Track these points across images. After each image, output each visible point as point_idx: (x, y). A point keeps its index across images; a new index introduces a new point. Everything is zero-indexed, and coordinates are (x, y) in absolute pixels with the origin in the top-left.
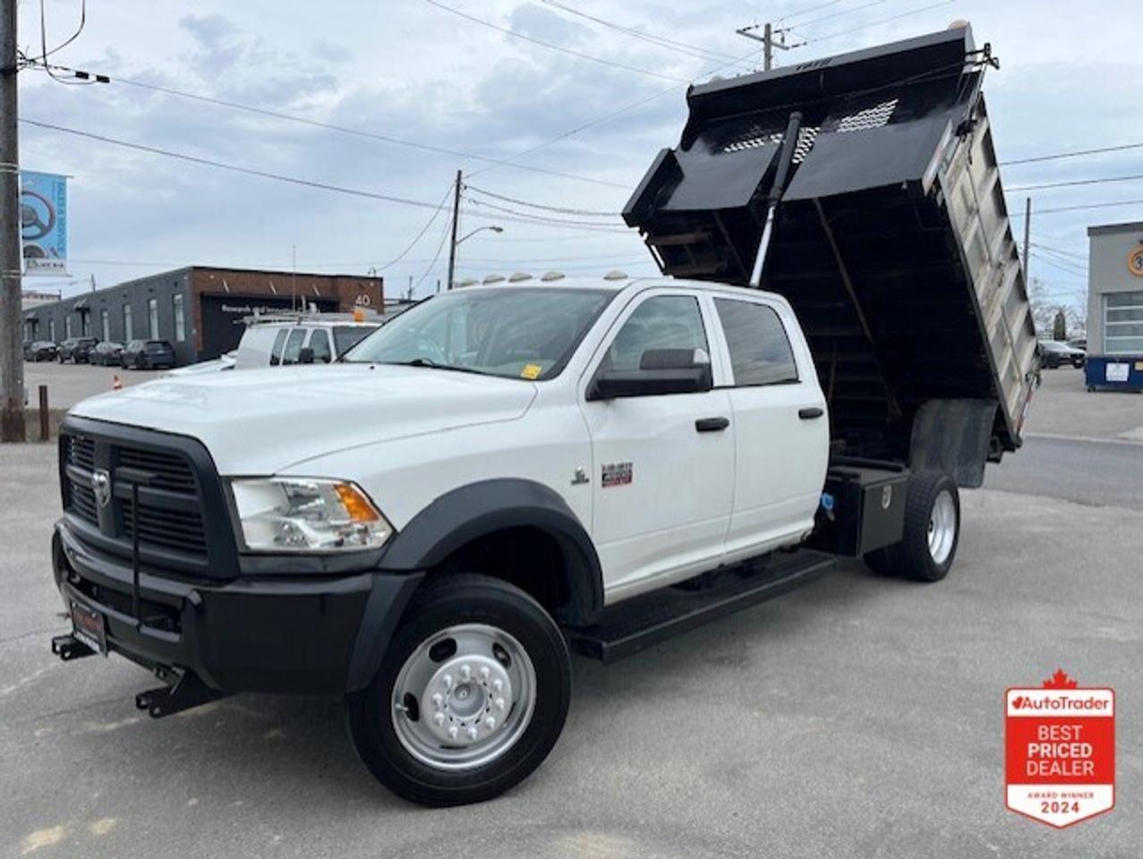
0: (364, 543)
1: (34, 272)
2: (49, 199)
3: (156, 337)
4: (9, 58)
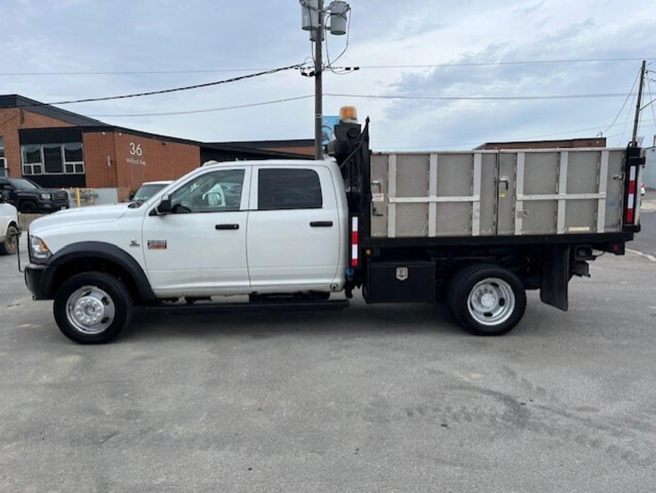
4: (318, 68)
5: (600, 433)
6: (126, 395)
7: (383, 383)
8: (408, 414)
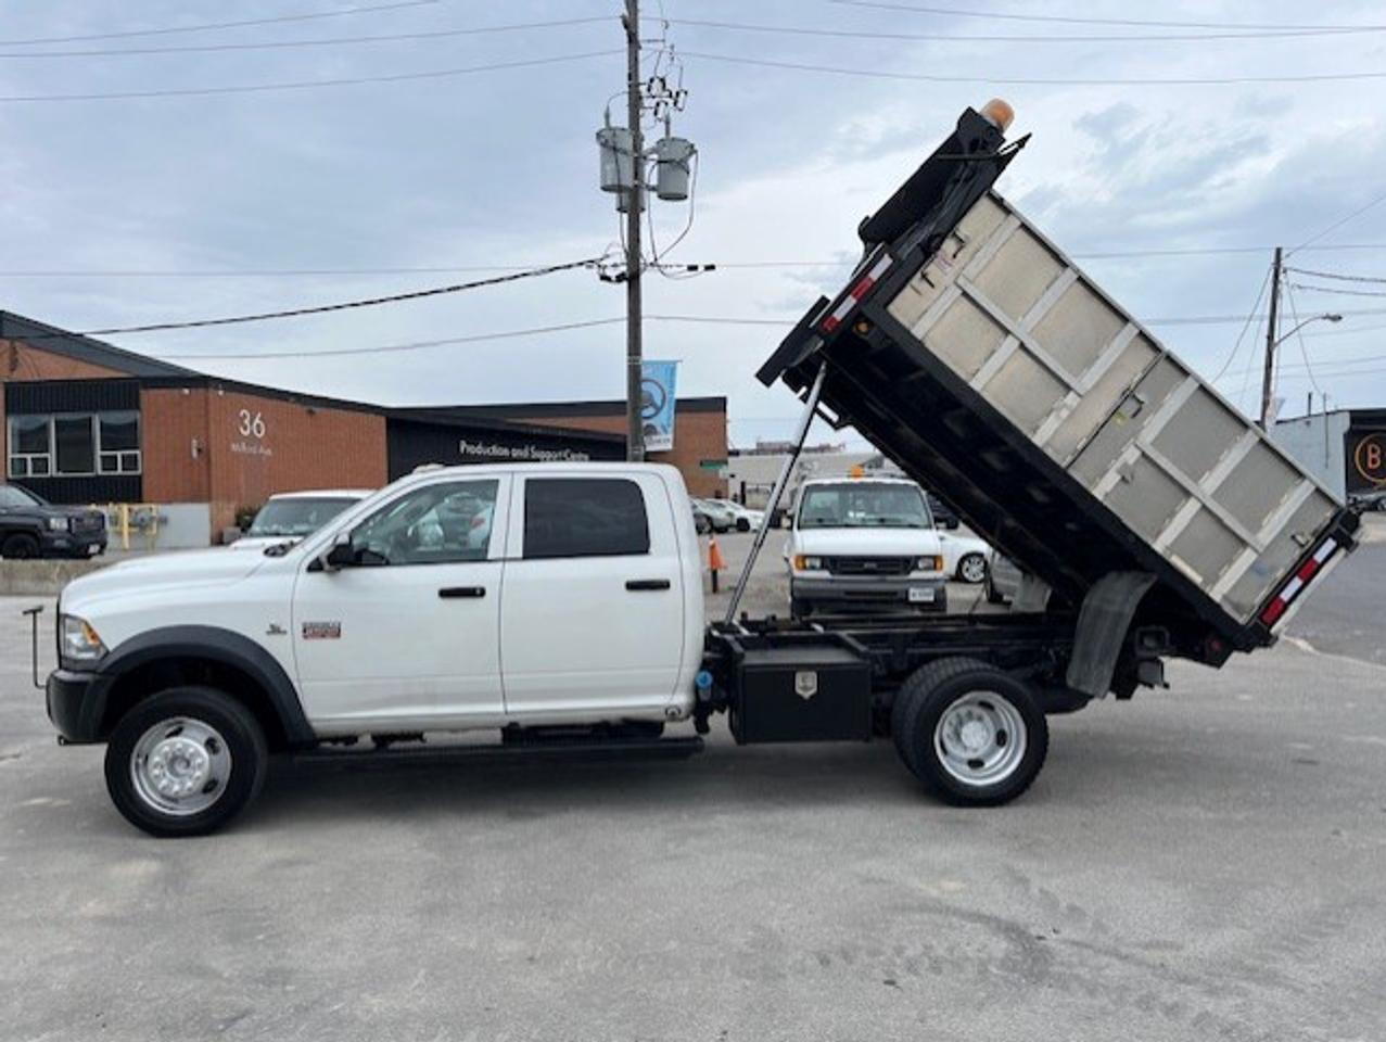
4: (634, 266)
5: (1182, 991)
6: (261, 937)
7: (772, 903)
8: (822, 962)
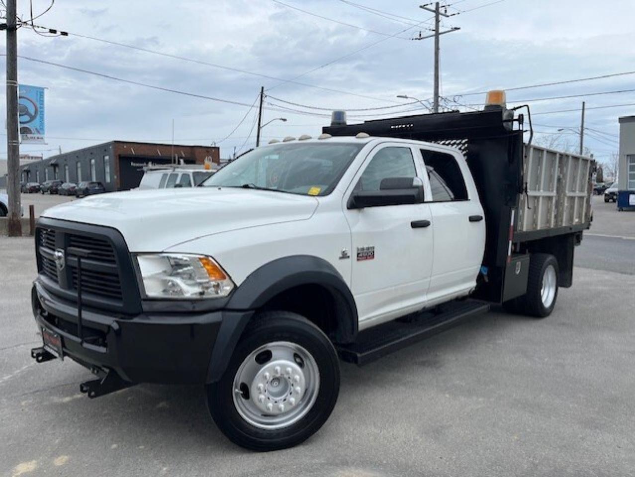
0: (217, 293)
1: (26, 142)
2: (34, 101)
3: (94, 180)
4: (12, 21)
